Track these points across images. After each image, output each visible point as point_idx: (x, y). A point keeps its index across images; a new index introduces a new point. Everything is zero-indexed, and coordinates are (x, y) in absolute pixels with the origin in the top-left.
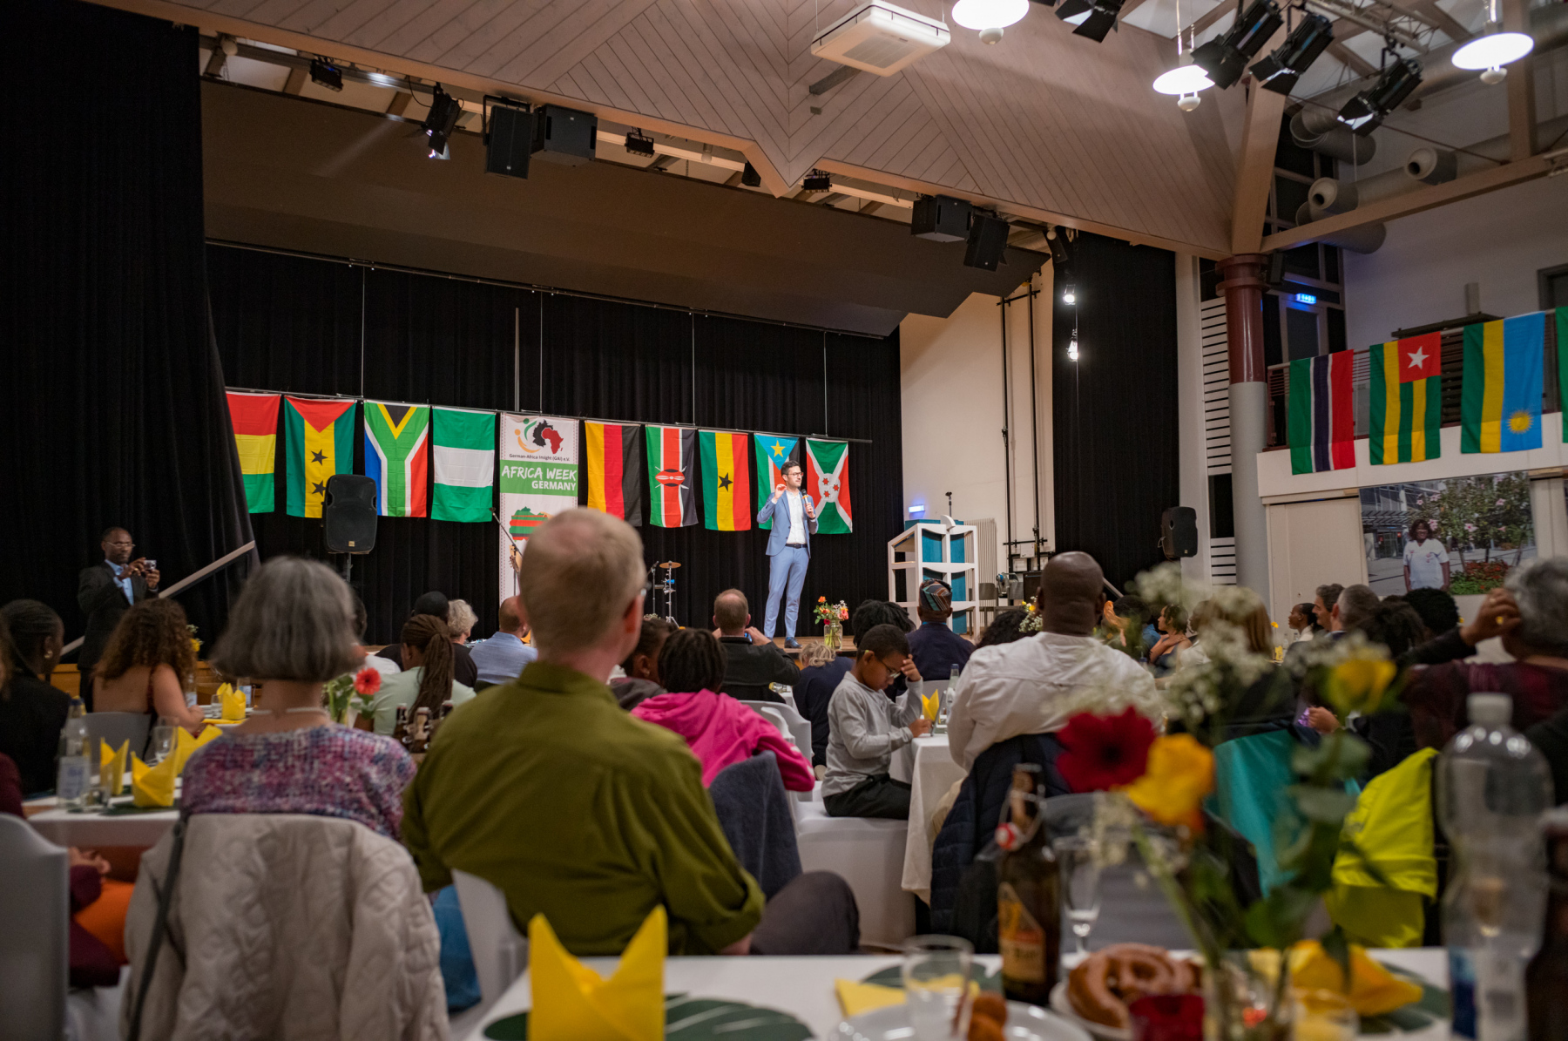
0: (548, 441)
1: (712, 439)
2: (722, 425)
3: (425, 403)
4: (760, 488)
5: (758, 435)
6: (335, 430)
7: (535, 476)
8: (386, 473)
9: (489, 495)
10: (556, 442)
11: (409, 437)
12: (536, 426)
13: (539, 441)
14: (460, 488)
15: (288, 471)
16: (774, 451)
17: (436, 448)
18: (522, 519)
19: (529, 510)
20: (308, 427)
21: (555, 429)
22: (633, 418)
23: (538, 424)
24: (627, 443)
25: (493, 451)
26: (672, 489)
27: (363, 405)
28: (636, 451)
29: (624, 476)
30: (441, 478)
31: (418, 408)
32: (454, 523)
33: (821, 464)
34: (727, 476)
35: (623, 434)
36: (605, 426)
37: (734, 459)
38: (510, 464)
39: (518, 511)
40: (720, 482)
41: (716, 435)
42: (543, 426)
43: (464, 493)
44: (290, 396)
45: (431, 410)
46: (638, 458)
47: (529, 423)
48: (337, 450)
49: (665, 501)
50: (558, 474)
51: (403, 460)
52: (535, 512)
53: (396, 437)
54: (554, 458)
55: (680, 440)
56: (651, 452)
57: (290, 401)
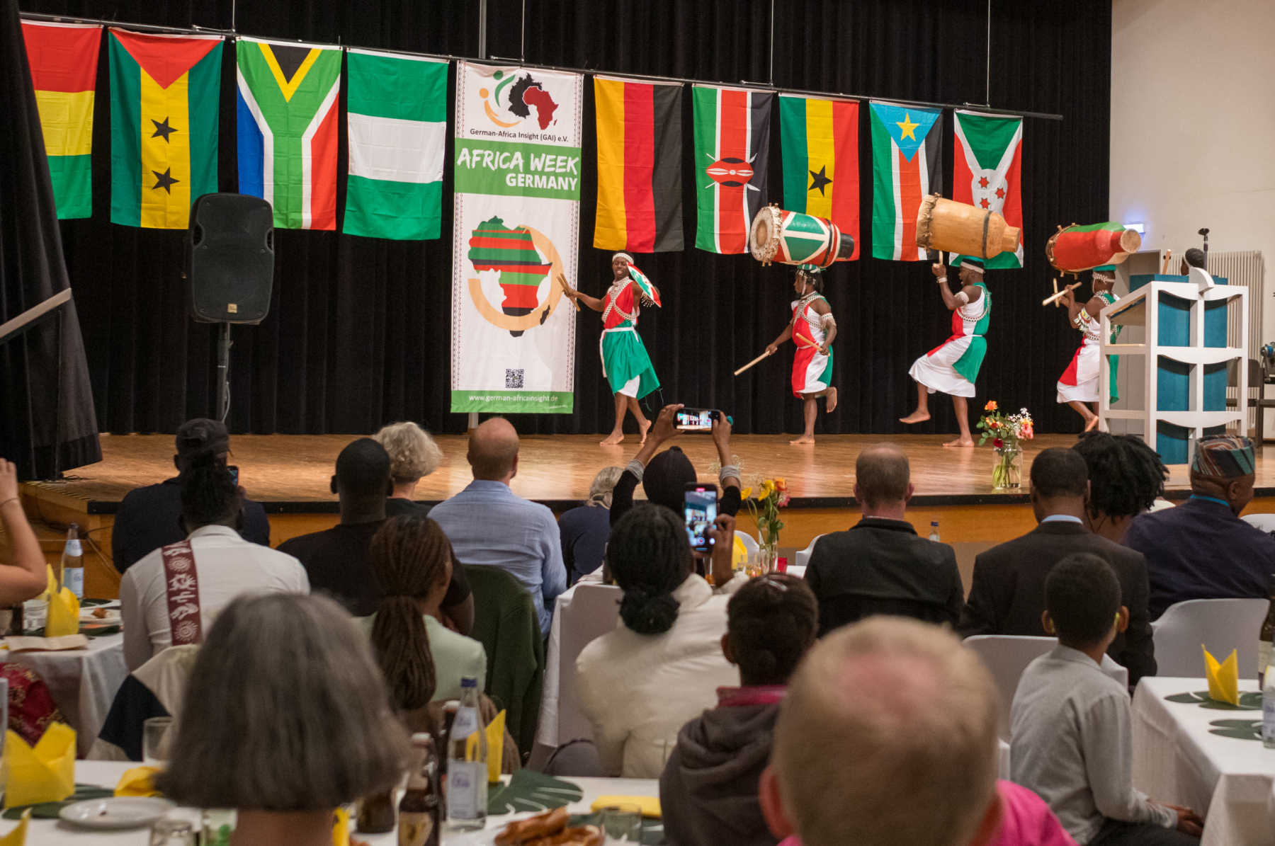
0: (533, 109)
1: (800, 108)
2: (817, 86)
3: (335, 43)
4: (876, 191)
5: (876, 104)
6: (190, 85)
7: (512, 167)
8: (272, 157)
9: (437, 195)
10: (547, 109)
11: (310, 97)
12: (514, 83)
13: (519, 108)
14: (389, 184)
15: (113, 152)
16: (900, 131)
17: (352, 117)
18: (490, 236)
19: (501, 221)
20: (147, 80)
21: (544, 89)
22: (670, 73)
23: (517, 80)
24: (662, 113)
25: (444, 124)
26: (733, 190)
27: (235, 44)
28: (676, 126)
29: (655, 169)
30: (360, 166)
31: (323, 51)
32: (378, 240)
33: (977, 152)
34: (823, 170)
35: (655, 98)
36: (625, 83)
37: (835, 143)
38: (471, 145)
39: (483, 222)
40: (811, 181)
41: (807, 102)
42: (526, 83)
43: (397, 191)
44: (118, 29)
45: (345, 54)
46: (679, 139)
47: (503, 79)
48: (192, 118)
49: (721, 210)
50: (548, 163)
51: (299, 136)
52: (510, 224)
53: (288, 97)
54: (544, 137)
55: (749, 111)
56: (700, 132)
57: (116, 35)
